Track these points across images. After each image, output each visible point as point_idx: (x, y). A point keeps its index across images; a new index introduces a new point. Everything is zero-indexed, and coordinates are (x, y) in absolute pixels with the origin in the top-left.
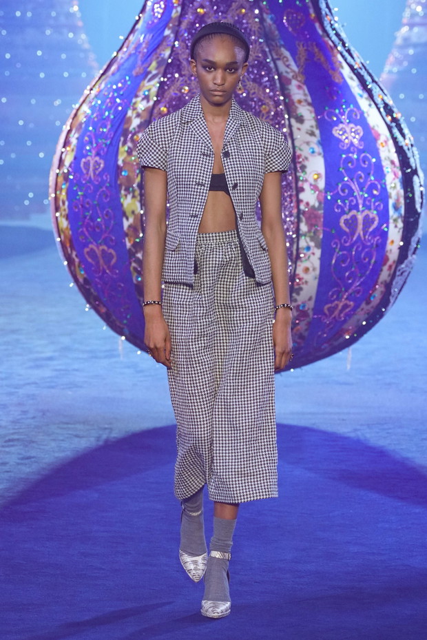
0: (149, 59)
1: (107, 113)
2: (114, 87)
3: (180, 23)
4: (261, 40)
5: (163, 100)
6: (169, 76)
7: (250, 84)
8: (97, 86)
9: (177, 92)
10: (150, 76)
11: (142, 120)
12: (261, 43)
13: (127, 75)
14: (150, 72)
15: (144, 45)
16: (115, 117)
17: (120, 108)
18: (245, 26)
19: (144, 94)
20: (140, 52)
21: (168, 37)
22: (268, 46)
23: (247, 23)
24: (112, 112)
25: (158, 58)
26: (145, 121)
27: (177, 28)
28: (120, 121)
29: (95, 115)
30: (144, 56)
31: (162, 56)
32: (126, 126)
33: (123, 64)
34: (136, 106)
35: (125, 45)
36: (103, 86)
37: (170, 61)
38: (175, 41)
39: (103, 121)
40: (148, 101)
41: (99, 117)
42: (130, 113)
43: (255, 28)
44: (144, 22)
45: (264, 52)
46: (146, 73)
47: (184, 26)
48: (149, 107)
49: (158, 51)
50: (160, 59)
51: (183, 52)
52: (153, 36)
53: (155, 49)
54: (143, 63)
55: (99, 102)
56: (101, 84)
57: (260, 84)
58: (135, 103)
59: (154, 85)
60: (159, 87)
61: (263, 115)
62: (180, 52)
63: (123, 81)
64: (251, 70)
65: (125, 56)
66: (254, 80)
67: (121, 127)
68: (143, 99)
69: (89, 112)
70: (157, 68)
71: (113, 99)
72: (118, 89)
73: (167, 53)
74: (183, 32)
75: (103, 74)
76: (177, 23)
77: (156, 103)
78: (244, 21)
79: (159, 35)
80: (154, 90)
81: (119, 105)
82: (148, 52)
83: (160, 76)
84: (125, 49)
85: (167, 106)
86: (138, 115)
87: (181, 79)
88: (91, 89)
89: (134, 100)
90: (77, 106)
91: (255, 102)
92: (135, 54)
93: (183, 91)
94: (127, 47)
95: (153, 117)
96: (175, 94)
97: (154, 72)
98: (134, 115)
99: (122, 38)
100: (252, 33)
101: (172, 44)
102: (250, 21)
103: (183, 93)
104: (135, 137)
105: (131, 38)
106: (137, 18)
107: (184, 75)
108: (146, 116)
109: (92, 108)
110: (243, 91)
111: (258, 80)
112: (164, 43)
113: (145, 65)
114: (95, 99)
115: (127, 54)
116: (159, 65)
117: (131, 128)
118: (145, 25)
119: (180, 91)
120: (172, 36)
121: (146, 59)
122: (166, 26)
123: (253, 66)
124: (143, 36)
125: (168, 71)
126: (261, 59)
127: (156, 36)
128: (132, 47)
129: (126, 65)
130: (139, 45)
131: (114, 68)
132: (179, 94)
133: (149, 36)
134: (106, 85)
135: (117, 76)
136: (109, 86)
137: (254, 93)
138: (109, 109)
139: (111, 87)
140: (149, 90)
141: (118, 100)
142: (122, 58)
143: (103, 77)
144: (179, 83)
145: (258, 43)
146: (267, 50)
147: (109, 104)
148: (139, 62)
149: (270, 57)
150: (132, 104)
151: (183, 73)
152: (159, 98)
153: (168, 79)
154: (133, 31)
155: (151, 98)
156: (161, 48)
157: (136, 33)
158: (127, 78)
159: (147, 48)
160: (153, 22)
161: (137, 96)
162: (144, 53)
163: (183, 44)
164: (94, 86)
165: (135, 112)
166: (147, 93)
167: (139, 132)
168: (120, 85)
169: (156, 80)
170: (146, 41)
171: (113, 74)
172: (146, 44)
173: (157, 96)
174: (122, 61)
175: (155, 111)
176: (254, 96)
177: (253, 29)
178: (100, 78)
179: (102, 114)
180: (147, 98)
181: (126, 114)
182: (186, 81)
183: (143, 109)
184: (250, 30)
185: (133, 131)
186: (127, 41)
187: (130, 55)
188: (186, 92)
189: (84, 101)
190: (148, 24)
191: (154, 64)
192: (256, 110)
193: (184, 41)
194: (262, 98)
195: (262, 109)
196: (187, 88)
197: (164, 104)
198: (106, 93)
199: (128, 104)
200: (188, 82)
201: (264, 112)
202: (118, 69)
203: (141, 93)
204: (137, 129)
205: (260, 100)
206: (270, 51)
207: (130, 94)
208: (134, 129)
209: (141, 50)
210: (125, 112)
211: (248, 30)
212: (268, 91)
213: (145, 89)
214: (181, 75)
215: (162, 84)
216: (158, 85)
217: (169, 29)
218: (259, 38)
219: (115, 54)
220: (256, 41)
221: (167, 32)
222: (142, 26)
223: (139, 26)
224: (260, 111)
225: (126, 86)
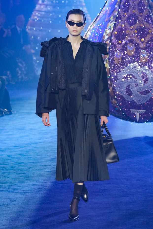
0: (110, 15)
1: (96, 34)
2: (99, 25)
3: (120, 3)
4: (148, 8)
5: (116, 29)
6: (117, 21)
7: (145, 23)
8: (93, 25)
9: (120, 26)
10: (111, 21)
11: (109, 36)
12: (148, 9)
13: (103, 21)
14: (111, 20)
15: (108, 11)
16: (99, 36)
17: (101, 33)
18: (142, 3)
19: (109, 28)
20: (107, 13)
21: (116, 8)
22: (151, 10)
23: (143, 2)
24: (98, 34)
25: (113, 15)
26: (110, 37)
27: (119, 5)
28: (101, 37)
29: (92, 35)
30: (108, 15)
31: (115, 14)
32: (103, 39)
33: (101, 18)
34: (106, 32)
35: (102, 11)
36: (95, 25)
37: (117, 16)
38: (119, 9)
39: (96, 37)
40: (110, 30)
41: (94, 36)
42: (104, 34)
43: (146, 4)
44: (108, 3)
45: (149, 12)
46: (109, 20)
47: (122, 4)
48: (111, 32)
49: (113, 13)
50: (114, 15)
51: (122, 13)
52: (111, 8)
53: (112, 12)
54: (108, 17)
55: (94, 31)
56: (94, 24)
57: (148, 23)
58: (106, 31)
59: (112, 24)
60: (114, 25)
61: (150, 33)
62: (121, 13)
63: (102, 23)
64: (145, 18)
65: (102, 15)
66: (146, 22)
67: (102, 39)
68: (109, 29)
69: (90, 34)
70: (113, 19)
71: (98, 30)
72: (100, 26)
73: (116, 13)
74: (121, 6)
75: (95, 21)
76: (119, 3)
77: (113, 30)
78: (142, 2)
79: (114, 7)
80: (112, 26)
81: (101, 31)
82: (110, 13)
83: (114, 21)
84: (102, 12)
85: (117, 31)
86: (107, 35)
87: (121, 22)
88: (91, 27)
89: (106, 30)
90: (86, 32)
91: (147, 29)
92: (105, 14)
93: (122, 26)
94: (103, 12)
95: (112, 36)
96: (120, 27)
97: (112, 20)
98: (106, 35)
99: (101, 9)
100: (145, 6)
101: (118, 10)
102: (144, 2)
103: (122, 27)
104: (106, 42)
105: (104, 8)
106: (106, 2)
107: (123, 21)
108: (110, 35)
109: (91, 33)
110: (143, 25)
111: (148, 22)
112: (115, 10)
113: (109, 18)
114: (92, 30)
115: (103, 14)
116: (114, 17)
117: (105, 39)
118: (109, 4)
119: (121, 26)
120: (118, 7)
121: (109, 16)
122: (116, 4)
123: (146, 17)
124: (108, 8)
125: (117, 19)
126: (149, 14)
127: (112, 8)
128: (104, 12)
129: (103, 18)
130: (107, 11)
131: (98, 19)
132: (121, 27)
133: (110, 8)
134: (96, 25)
135: (100, 22)
136: (97, 25)
137: (146, 26)
138: (97, 33)
139: (98, 25)
140: (111, 26)
141: (100, 30)
142: (101, 15)
143: (95, 22)
144: (121, 23)
145: (147, 9)
146: (150, 11)
147: (97, 31)
148: (107, 17)
149: (151, 13)
150: (105, 31)
151: (122, 20)
152: (114, 29)
153: (117, 22)
154: (104, 6)
155: (111, 28)
156: (114, 11)
157: (106, 7)
158: (103, 22)
159: (109, 12)
160: (111, 3)
161: (106, 28)
162: (108, 14)
163: (122, 10)
164: (92, 25)
165: (106, 34)
166: (110, 27)
167: (108, 40)
168: (101, 25)
169: (113, 23)
170: (109, 9)
171: (98, 21)
172: (109, 11)
173: (113, 28)
174: (101, 16)
175: (113, 33)
176: (146, 27)
177: (145, 4)
178: (94, 23)
179: (95, 35)
180: (110, 29)
181: (103, 34)
182: (123, 23)
183: (109, 33)
184: (145, 5)
185: (106, 40)
186: (103, 10)
187: (104, 15)
188: (123, 26)
189: (88, 31)
190: (110, 4)
191: (112, 17)
192: (147, 32)
193: (122, 9)
194: (149, 28)
195: (149, 31)
196: (123, 25)
197: (116, 31)
198: (96, 28)
199: (103, 31)
200: (124, 23)
201: (150, 32)
202: (100, 19)
203: (108, 27)
204: (107, 40)
205: (148, 28)
206: (151, 12)
207: (104, 28)
208: (106, 39)
209: (107, 12)
210: (102, 34)
211: (144, 5)
212: (151, 25)
213: (109, 26)
214: (121, 21)
215: (115, 24)
216: (114, 24)
217: (117, 5)
218: (148, 7)
219: (98, 14)
220: (146, 8)
221: (116, 6)
222: (108, 4)
223: (106, 5)
224: (149, 32)
225: (103, 25)
